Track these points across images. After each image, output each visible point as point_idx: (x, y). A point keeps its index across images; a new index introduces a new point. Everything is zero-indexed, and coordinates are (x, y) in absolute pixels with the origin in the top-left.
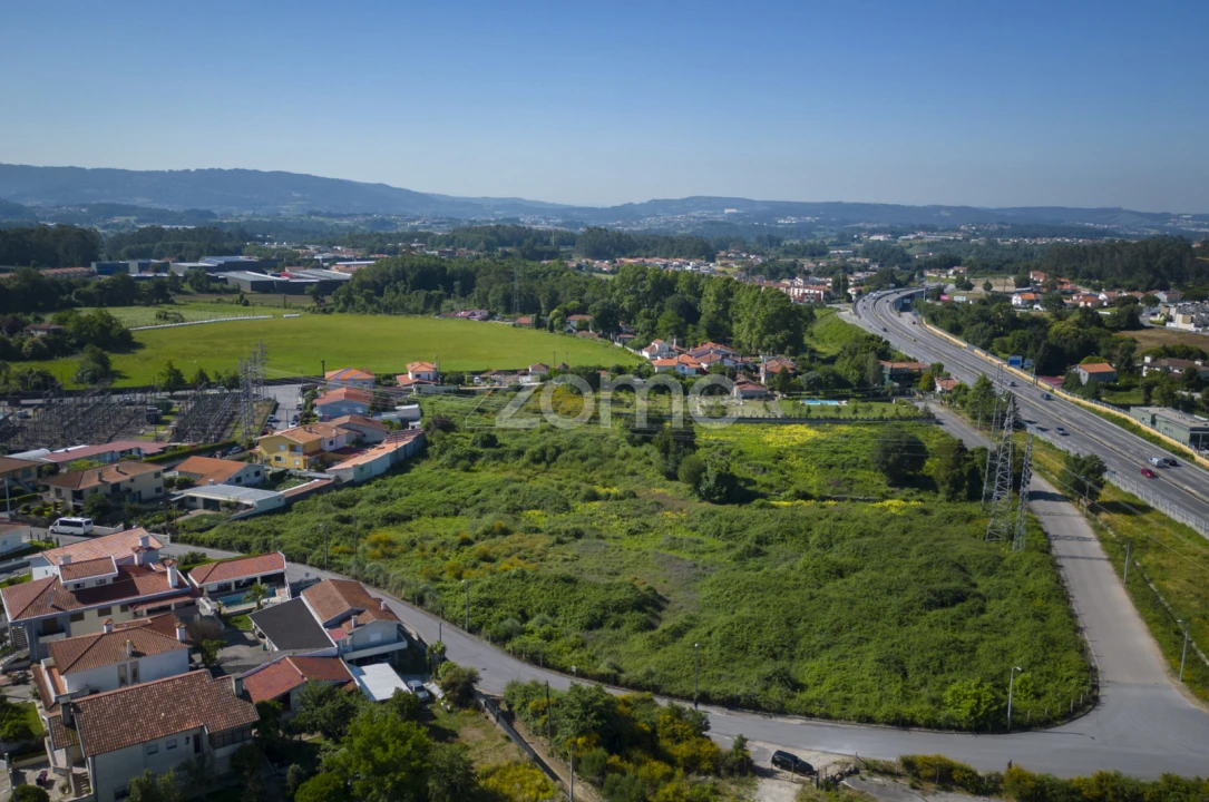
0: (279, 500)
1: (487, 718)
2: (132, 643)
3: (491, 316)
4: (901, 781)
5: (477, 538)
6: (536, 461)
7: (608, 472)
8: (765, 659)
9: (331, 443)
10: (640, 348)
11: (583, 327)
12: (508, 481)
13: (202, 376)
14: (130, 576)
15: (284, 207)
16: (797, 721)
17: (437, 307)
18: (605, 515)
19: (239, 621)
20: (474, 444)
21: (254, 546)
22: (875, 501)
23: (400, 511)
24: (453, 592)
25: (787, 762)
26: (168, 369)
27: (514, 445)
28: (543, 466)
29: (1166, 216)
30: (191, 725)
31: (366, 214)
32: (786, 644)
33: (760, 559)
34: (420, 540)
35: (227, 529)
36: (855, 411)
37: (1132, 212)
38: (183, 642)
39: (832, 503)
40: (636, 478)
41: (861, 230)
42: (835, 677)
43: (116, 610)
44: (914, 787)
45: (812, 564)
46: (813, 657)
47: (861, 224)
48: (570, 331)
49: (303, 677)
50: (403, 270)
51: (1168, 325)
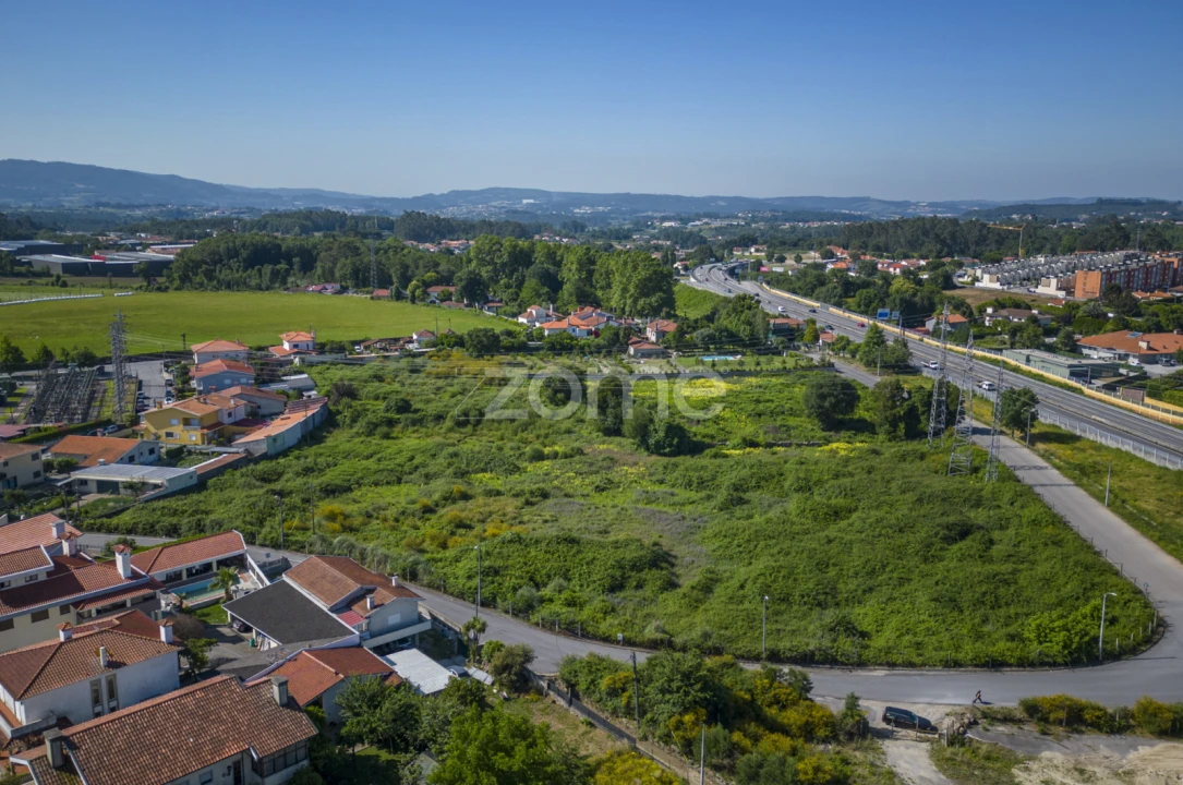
0: (191, 477)
1: (554, 702)
2: (106, 650)
3: (344, 290)
4: (1026, 727)
5: (437, 505)
6: (460, 424)
7: (543, 432)
8: (811, 609)
9: (230, 415)
10: (515, 315)
11: (447, 298)
12: (442, 446)
13: (47, 354)
14: (67, 569)
15: (67, 199)
16: (880, 673)
17: (284, 282)
18: (562, 474)
19: (207, 615)
20: (387, 411)
21: (184, 528)
22: (820, 445)
23: (338, 482)
24: (448, 563)
25: (901, 719)
26: (4, 346)
27: (432, 409)
28: (469, 428)
29: (906, 204)
30: (232, 750)
31: (160, 205)
32: (827, 590)
33: (745, 507)
34: (374, 510)
35: (144, 512)
36: (758, 364)
37: (880, 201)
38: (171, 643)
39: (782, 449)
40: (573, 436)
41: (652, 218)
42: (894, 621)
43: (54, 612)
44: (1044, 733)
45: (808, 507)
46: (860, 602)
47: (650, 213)
48: (433, 302)
49: (337, 674)
50: (235, 248)
51: (977, 284)
